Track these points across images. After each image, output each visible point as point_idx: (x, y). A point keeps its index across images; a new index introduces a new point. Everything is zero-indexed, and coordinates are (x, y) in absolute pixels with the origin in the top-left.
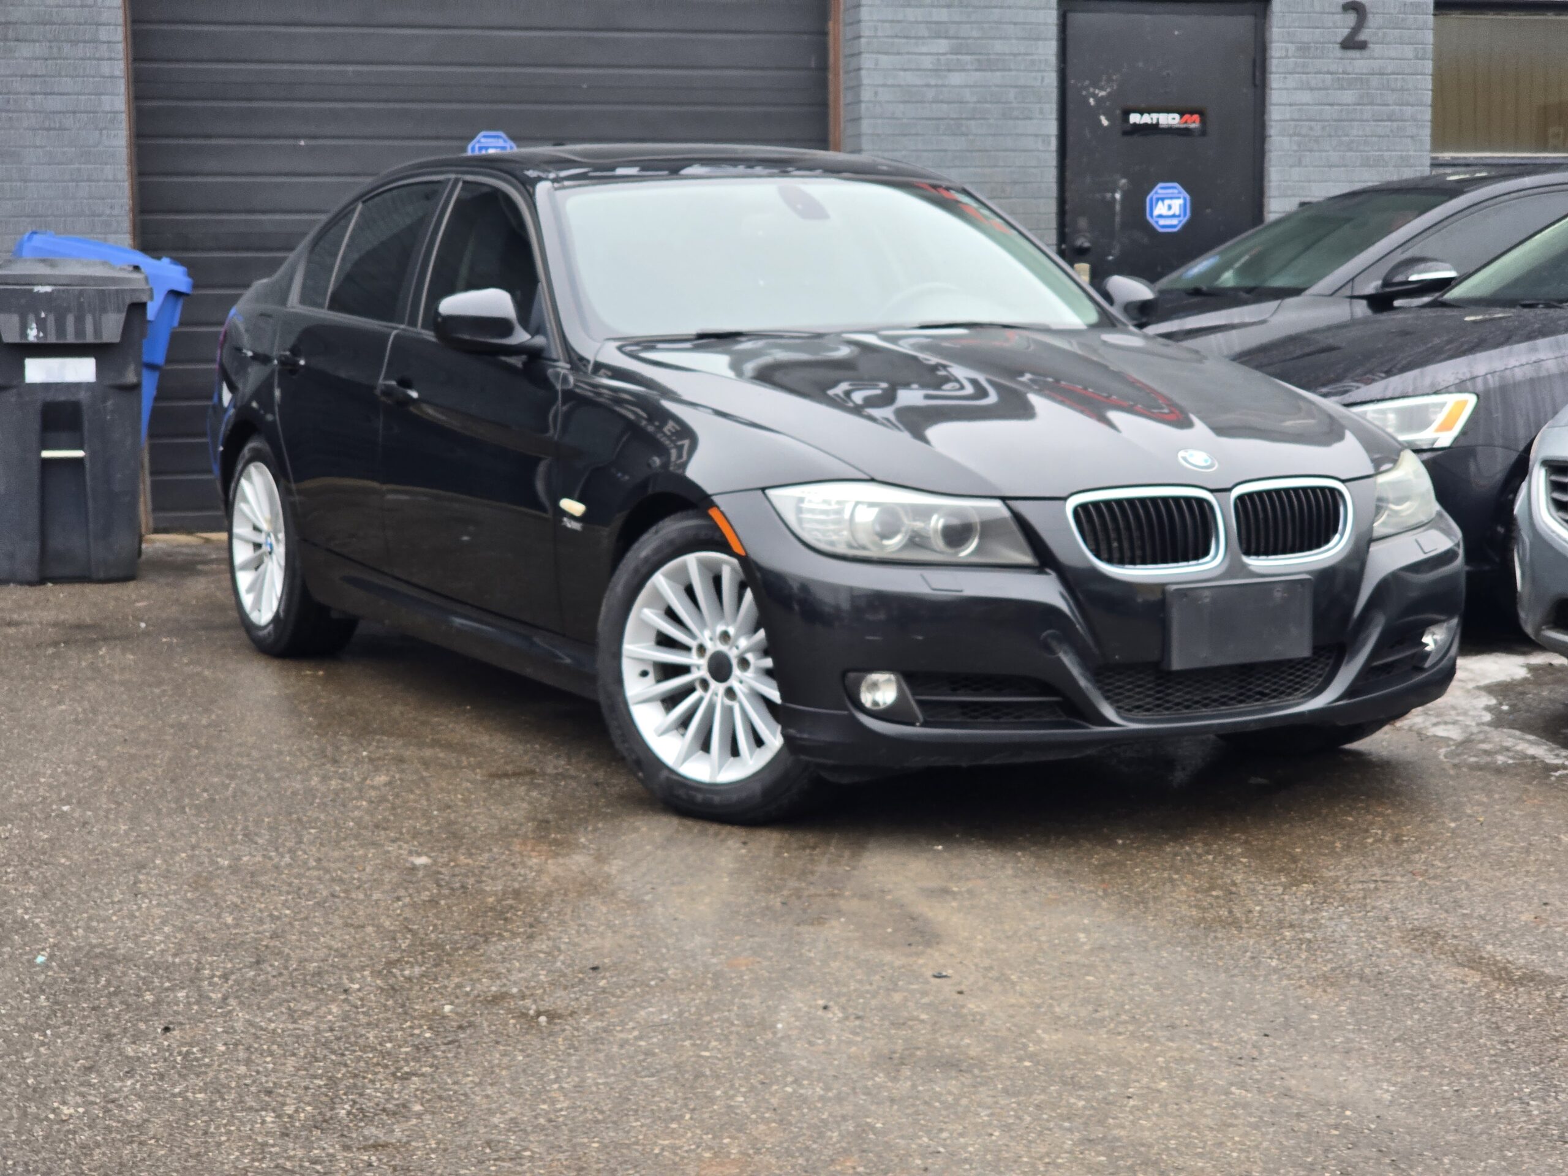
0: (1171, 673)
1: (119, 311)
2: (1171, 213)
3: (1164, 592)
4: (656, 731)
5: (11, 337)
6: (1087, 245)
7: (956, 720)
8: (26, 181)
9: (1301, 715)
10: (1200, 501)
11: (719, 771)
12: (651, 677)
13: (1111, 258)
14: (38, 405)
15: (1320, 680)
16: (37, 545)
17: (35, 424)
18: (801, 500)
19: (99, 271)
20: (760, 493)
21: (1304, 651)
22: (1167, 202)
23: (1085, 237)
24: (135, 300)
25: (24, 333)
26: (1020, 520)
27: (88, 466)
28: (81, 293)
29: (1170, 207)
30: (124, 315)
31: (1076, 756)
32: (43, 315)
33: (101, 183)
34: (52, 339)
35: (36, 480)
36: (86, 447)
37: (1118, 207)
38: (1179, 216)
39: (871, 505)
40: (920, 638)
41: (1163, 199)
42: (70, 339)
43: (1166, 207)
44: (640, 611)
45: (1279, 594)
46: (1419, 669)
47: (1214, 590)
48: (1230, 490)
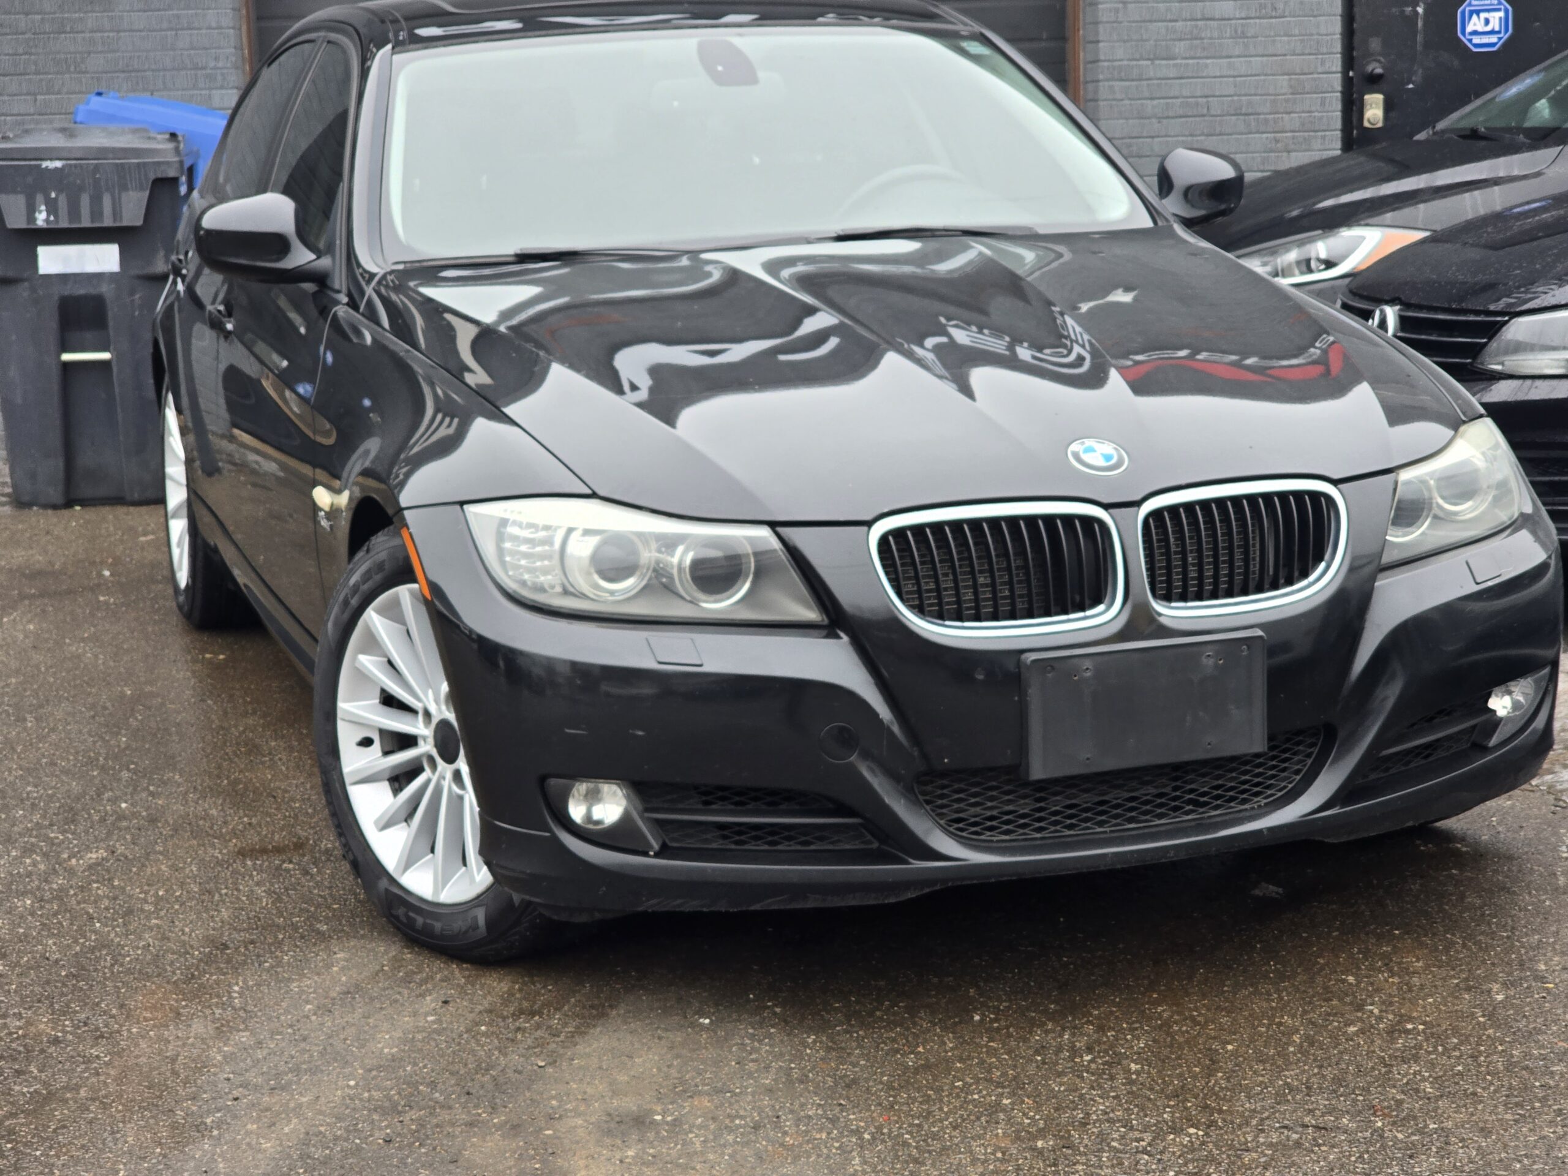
0: (1027, 784)
1: (142, 189)
2: (1489, 28)
3: (1019, 663)
4: (376, 823)
5: (16, 221)
6: (1379, 71)
7: (714, 846)
8: (118, 31)
9: (1259, 832)
10: (1088, 522)
11: (445, 884)
12: (377, 746)
13: (1411, 86)
14: (56, 298)
15: (1298, 777)
16: (61, 463)
17: (52, 324)
18: (504, 522)
19: (124, 141)
20: (458, 507)
21: (1257, 744)
22: (1483, 15)
23: (1379, 61)
24: (159, 175)
25: (31, 218)
26: (796, 557)
27: (115, 369)
28: (97, 168)
29: (1487, 22)
30: (147, 193)
31: (892, 900)
32: (53, 195)
33: (204, 31)
34: (64, 224)
35: (55, 387)
36: (112, 348)
37: (1420, 23)
38: (1499, 32)
39: (587, 532)
40: (640, 733)
41: (1478, 12)
42: (86, 223)
43: (1482, 21)
44: (354, 658)
45: (1211, 662)
46: (1481, 748)
47: (1099, 659)
48: (1138, 504)
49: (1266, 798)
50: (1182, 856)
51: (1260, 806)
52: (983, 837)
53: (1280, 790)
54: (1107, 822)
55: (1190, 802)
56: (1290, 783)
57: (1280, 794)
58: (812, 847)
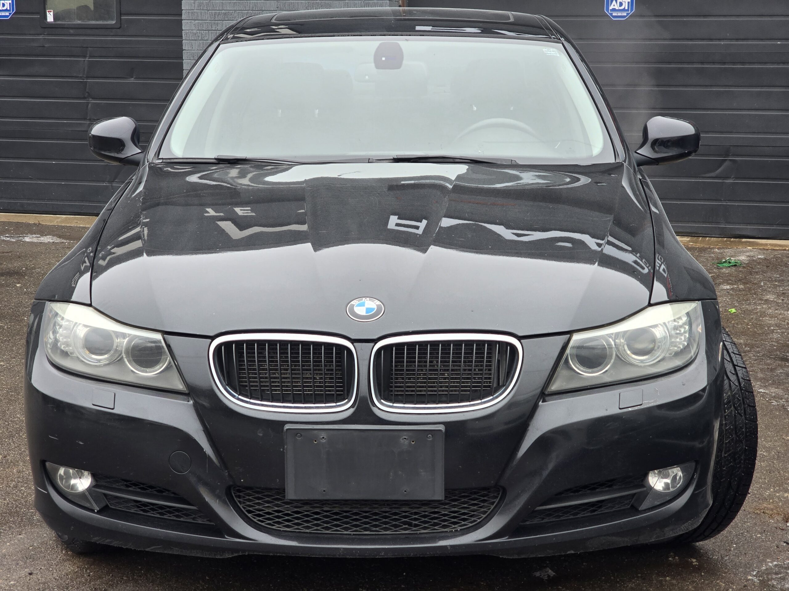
0: (287, 501)
3: (281, 429)
10: (339, 348)
26: (171, 353)
45: (406, 442)
46: (634, 510)
47: (331, 432)
48: (375, 341)
49: (460, 526)
50: (390, 555)
51: (457, 530)
52: (273, 527)
53: (471, 522)
54: (350, 529)
55: (405, 523)
56: (479, 519)
57: (471, 525)
58: (182, 519)
